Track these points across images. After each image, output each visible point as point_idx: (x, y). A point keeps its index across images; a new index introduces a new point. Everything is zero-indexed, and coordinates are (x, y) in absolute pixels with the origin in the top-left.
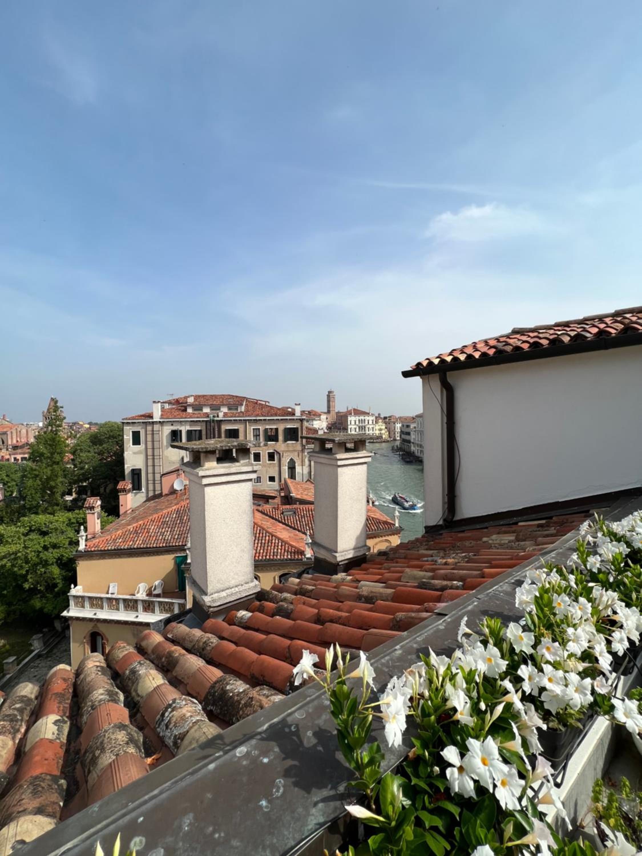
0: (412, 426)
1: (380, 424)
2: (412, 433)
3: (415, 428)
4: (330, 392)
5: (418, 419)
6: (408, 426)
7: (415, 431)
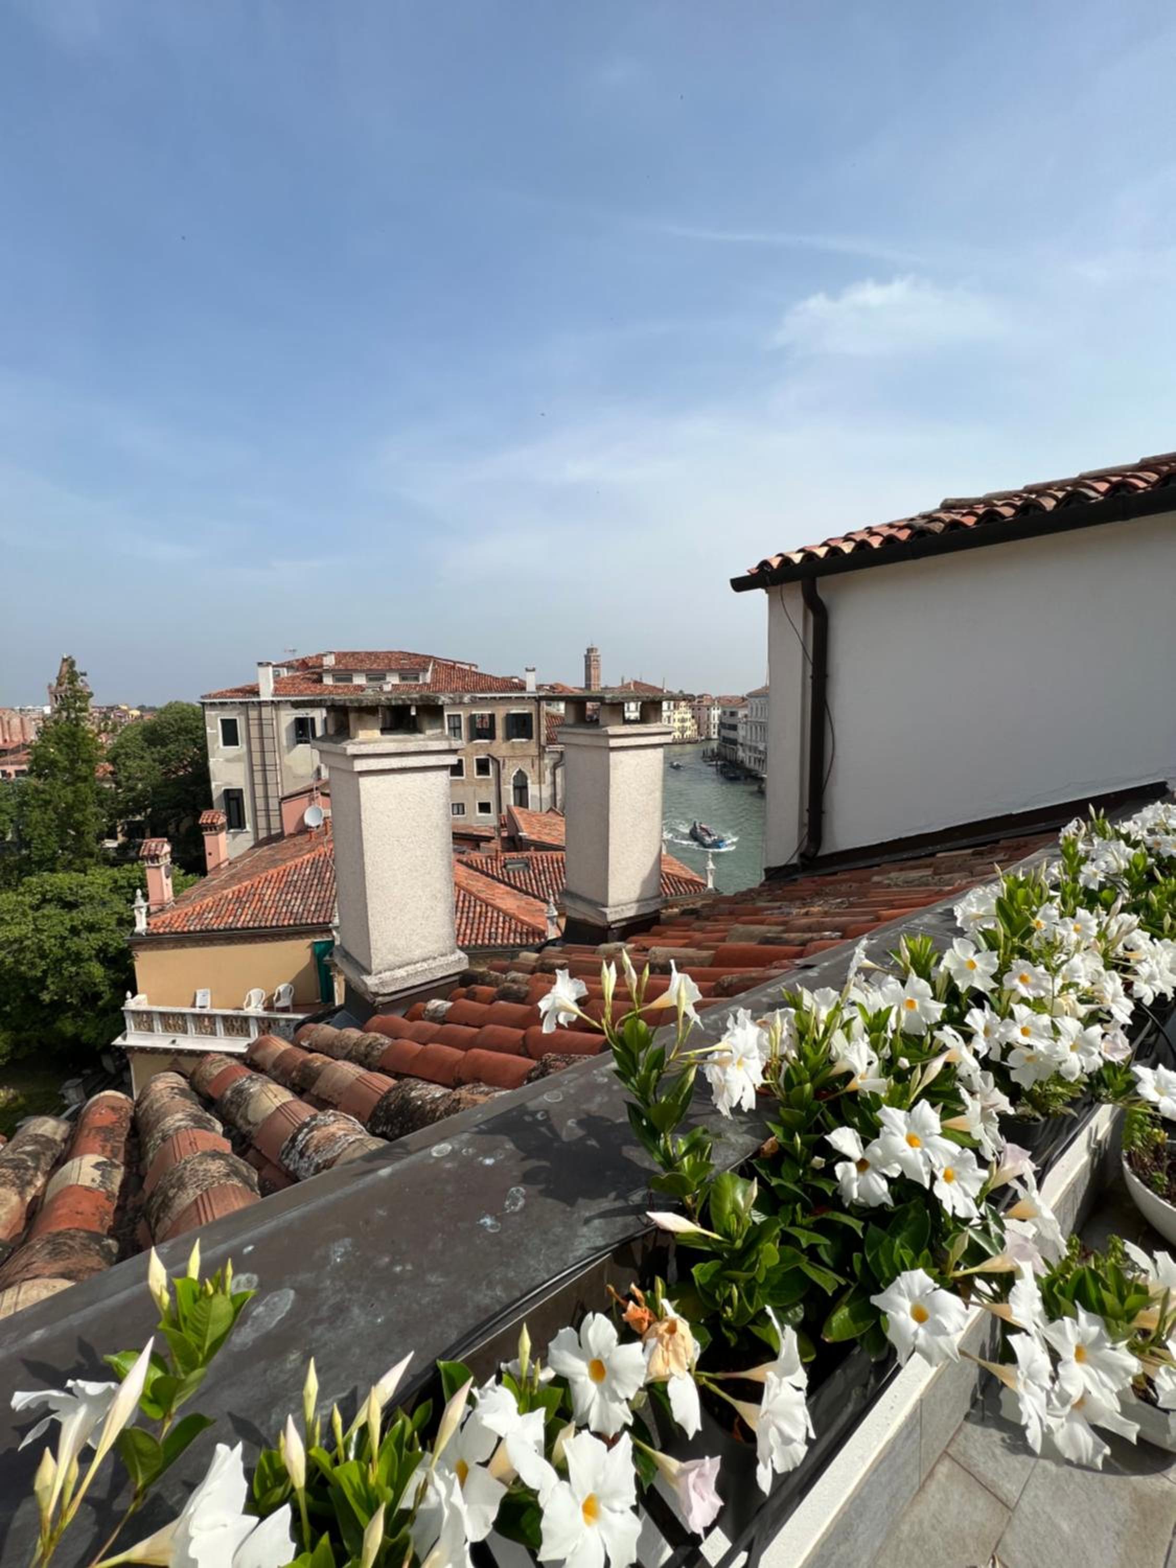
0: (741, 713)
1: (682, 709)
2: (740, 726)
3: (746, 716)
4: (590, 650)
5: (752, 700)
6: (733, 714)
7: (746, 723)
